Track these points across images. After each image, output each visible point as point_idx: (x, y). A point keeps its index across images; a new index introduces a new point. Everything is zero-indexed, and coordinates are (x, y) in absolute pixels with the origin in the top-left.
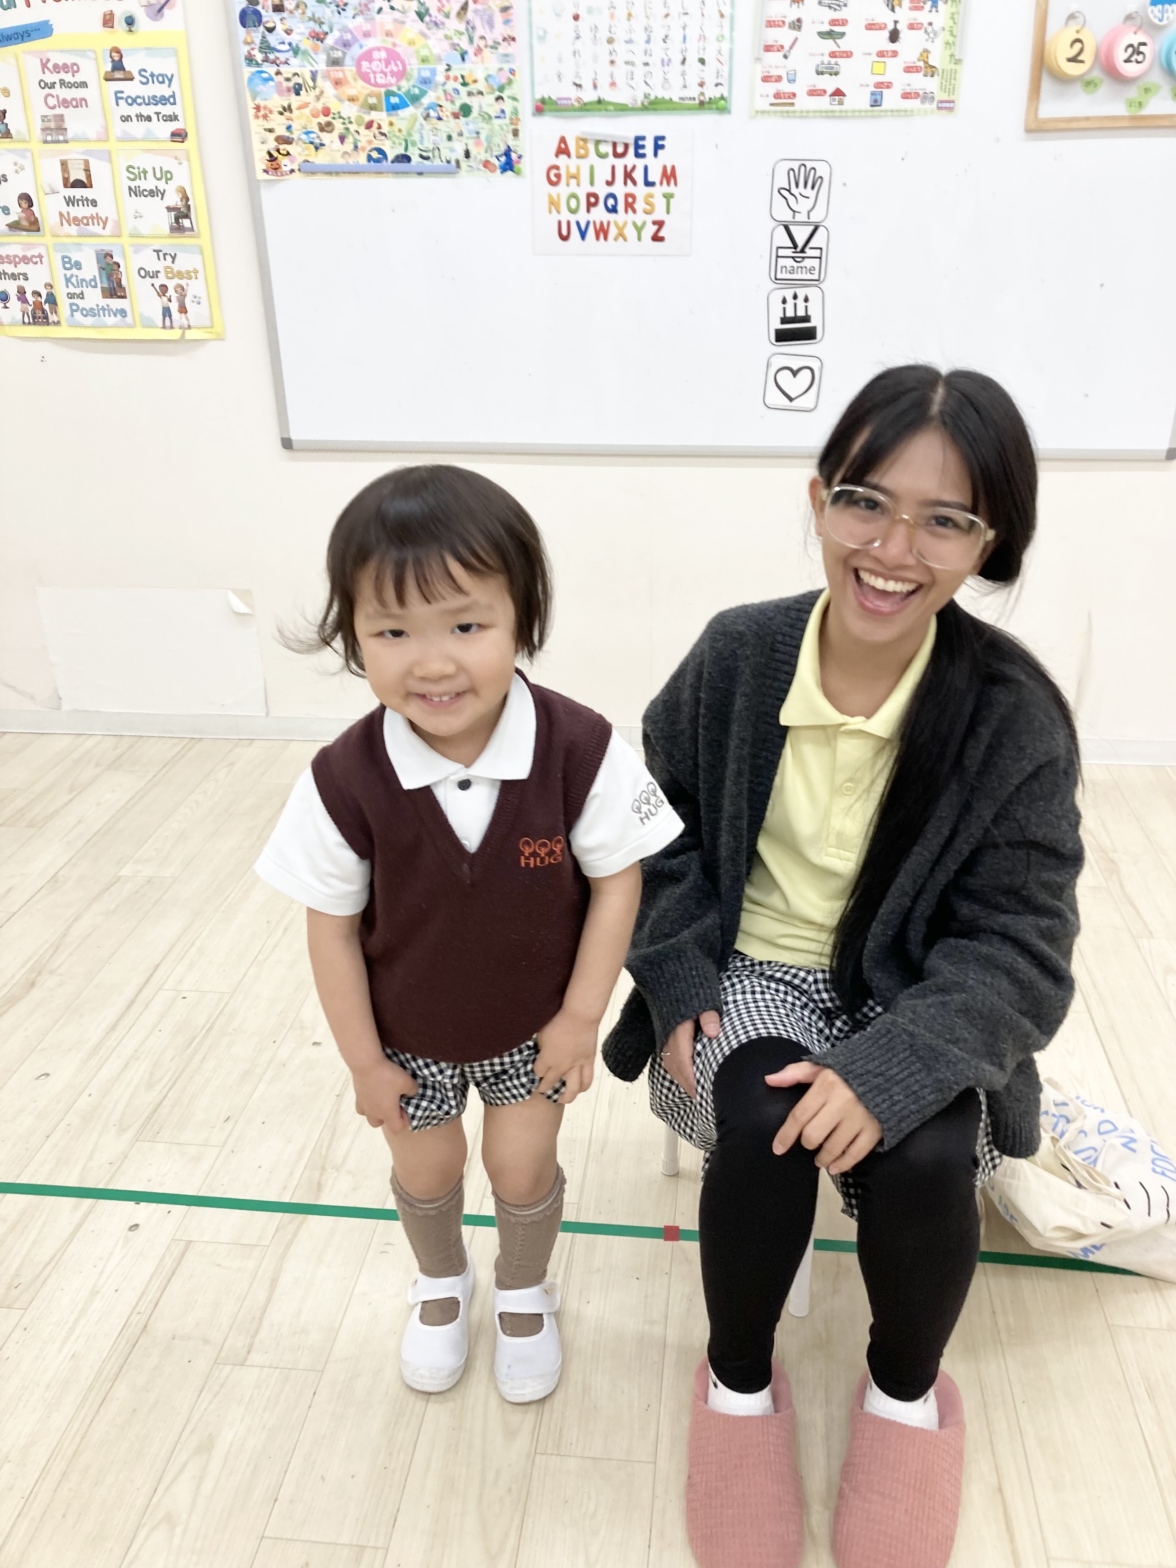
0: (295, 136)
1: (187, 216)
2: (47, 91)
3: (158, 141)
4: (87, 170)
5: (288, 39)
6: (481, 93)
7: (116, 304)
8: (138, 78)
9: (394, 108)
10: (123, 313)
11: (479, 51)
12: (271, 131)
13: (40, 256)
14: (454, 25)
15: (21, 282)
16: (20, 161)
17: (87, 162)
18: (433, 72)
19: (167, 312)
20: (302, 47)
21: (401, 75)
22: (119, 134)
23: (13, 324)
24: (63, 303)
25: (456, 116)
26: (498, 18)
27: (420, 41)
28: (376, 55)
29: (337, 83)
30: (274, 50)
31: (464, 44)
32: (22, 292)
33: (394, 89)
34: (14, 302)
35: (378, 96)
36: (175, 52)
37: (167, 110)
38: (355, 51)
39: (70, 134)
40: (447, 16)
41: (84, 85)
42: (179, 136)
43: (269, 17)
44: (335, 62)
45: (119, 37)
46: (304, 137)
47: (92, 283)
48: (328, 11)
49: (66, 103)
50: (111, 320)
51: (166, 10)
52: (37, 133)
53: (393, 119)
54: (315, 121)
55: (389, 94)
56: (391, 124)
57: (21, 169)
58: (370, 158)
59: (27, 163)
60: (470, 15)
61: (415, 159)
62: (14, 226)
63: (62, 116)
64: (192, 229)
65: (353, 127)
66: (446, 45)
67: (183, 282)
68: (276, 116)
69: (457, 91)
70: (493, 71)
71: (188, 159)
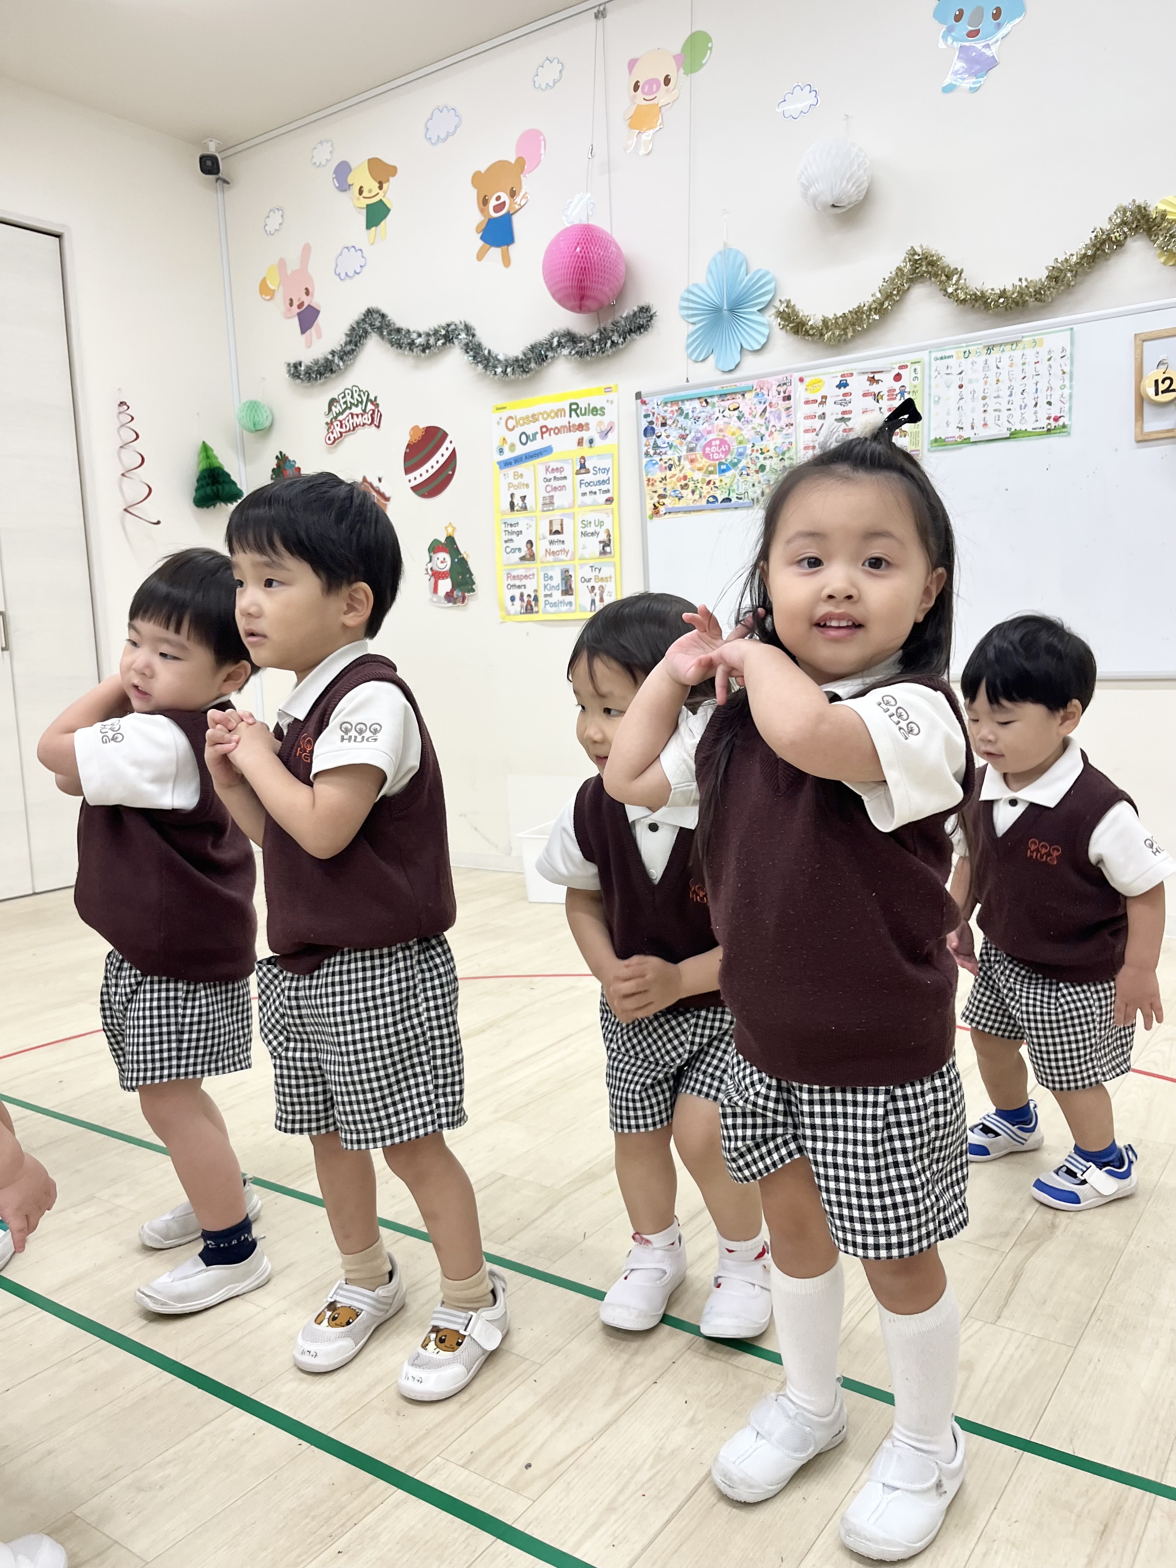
0: (668, 494)
1: (609, 545)
2: (547, 483)
3: (598, 504)
4: (562, 525)
5: (667, 440)
6: (771, 457)
7: (568, 598)
8: (592, 472)
9: (723, 471)
10: (570, 603)
11: (772, 433)
12: (655, 492)
13: (533, 575)
14: (759, 420)
15: (522, 590)
16: (530, 522)
17: (562, 520)
18: (745, 448)
19: (593, 602)
20: (674, 444)
21: (726, 453)
22: (579, 503)
23: (515, 614)
24: (542, 600)
25: (757, 472)
26: (784, 414)
27: (738, 433)
28: (713, 443)
29: (692, 461)
30: (660, 447)
31: (763, 430)
32: (522, 595)
33: (723, 461)
34: (517, 601)
35: (715, 466)
36: (612, 456)
37: (604, 487)
38: (703, 442)
39: (556, 506)
40: (755, 417)
41: (565, 478)
42: (609, 500)
43: (659, 429)
44: (691, 450)
45: (585, 451)
46: (673, 494)
47: (556, 588)
48: (689, 423)
49: (555, 489)
50: (564, 608)
51: (609, 434)
52: (540, 506)
53: (722, 478)
54: (679, 484)
55: (721, 464)
56: (721, 481)
57: (529, 526)
58: (708, 502)
59: (533, 523)
60: (767, 415)
61: (734, 500)
62: (523, 559)
63: (552, 497)
64: (610, 553)
65: (699, 485)
66: (753, 432)
67: (603, 584)
68: (658, 483)
69: (758, 458)
70: (779, 445)
71: (613, 513)
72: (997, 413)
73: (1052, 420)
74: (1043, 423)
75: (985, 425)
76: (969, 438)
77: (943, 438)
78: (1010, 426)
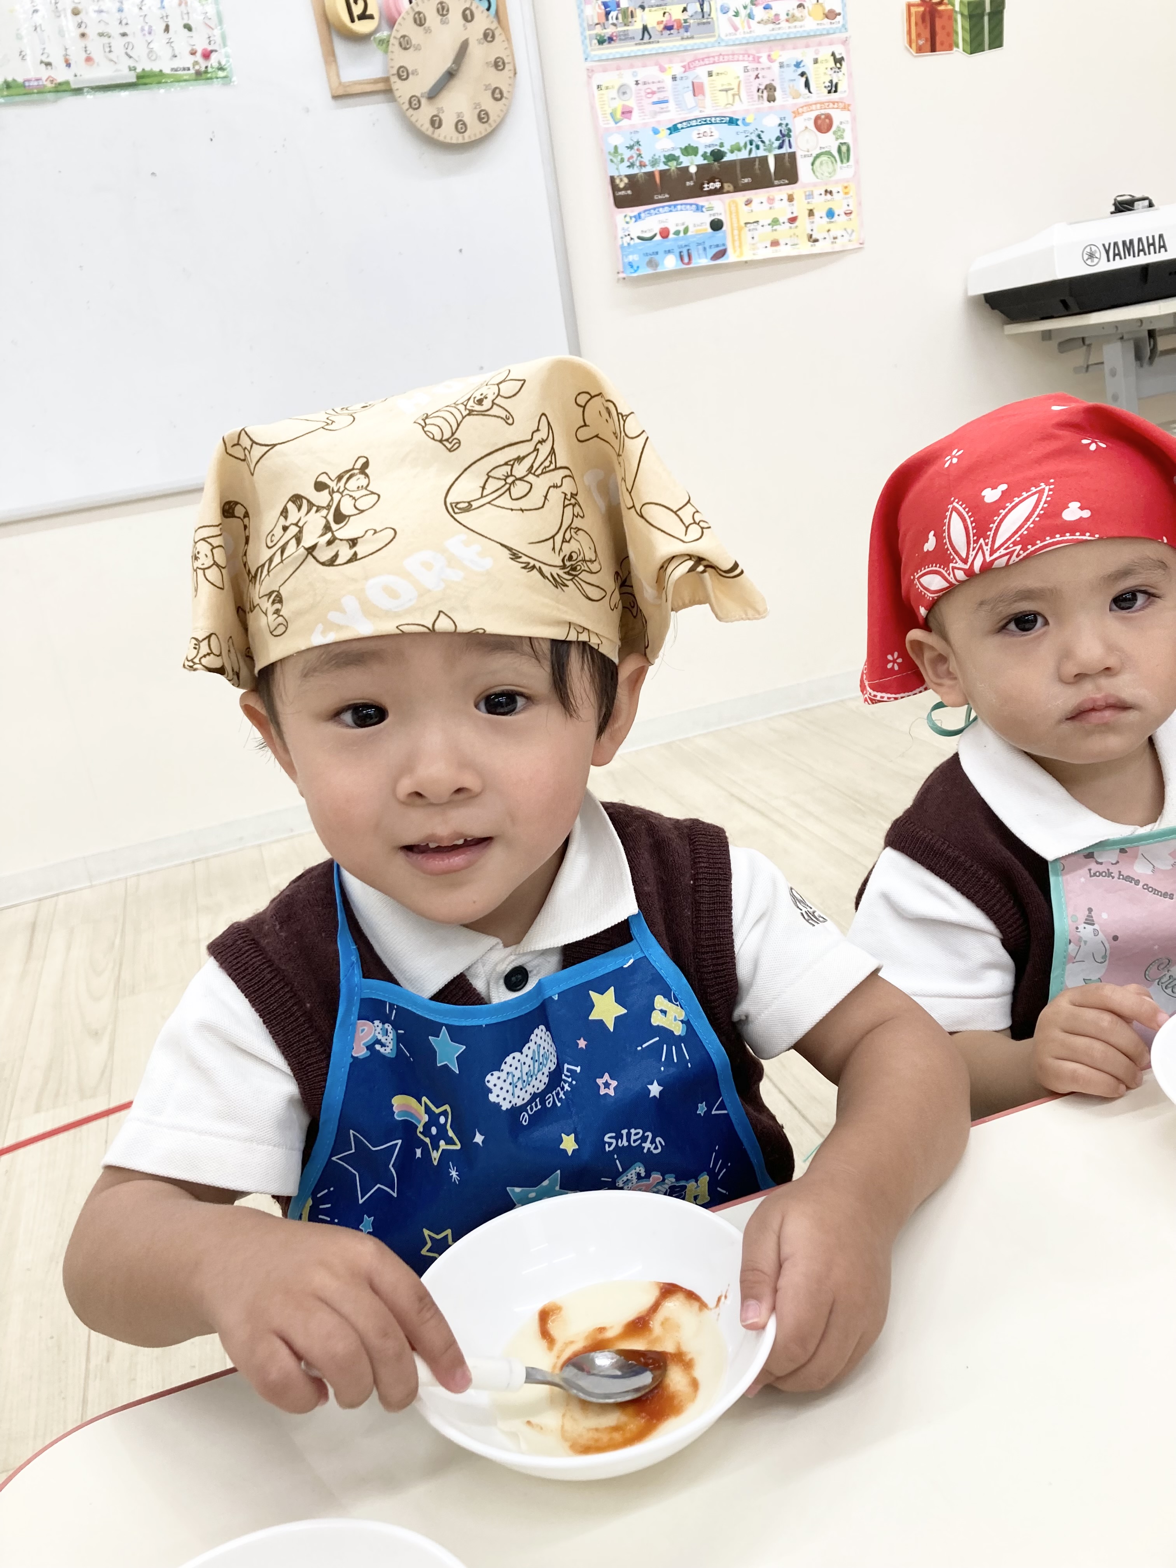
72: (105, 40)
73: (198, 57)
74: (187, 61)
75: (89, 59)
76: (67, 83)
77: (20, 80)
78: (131, 63)
